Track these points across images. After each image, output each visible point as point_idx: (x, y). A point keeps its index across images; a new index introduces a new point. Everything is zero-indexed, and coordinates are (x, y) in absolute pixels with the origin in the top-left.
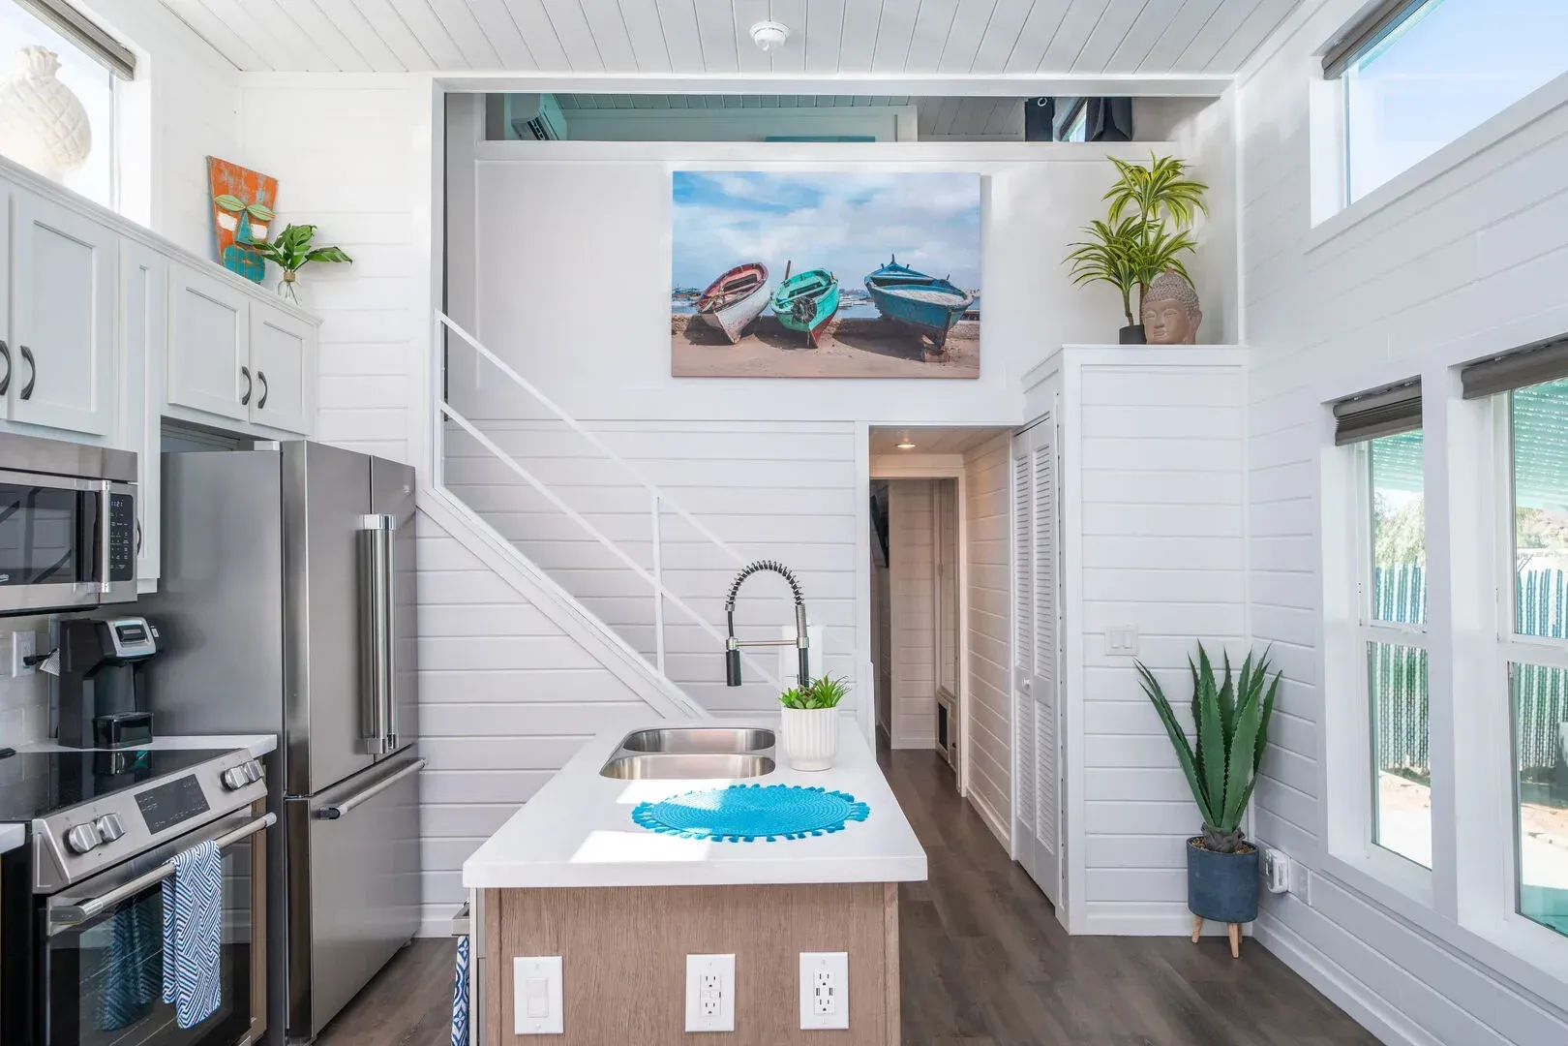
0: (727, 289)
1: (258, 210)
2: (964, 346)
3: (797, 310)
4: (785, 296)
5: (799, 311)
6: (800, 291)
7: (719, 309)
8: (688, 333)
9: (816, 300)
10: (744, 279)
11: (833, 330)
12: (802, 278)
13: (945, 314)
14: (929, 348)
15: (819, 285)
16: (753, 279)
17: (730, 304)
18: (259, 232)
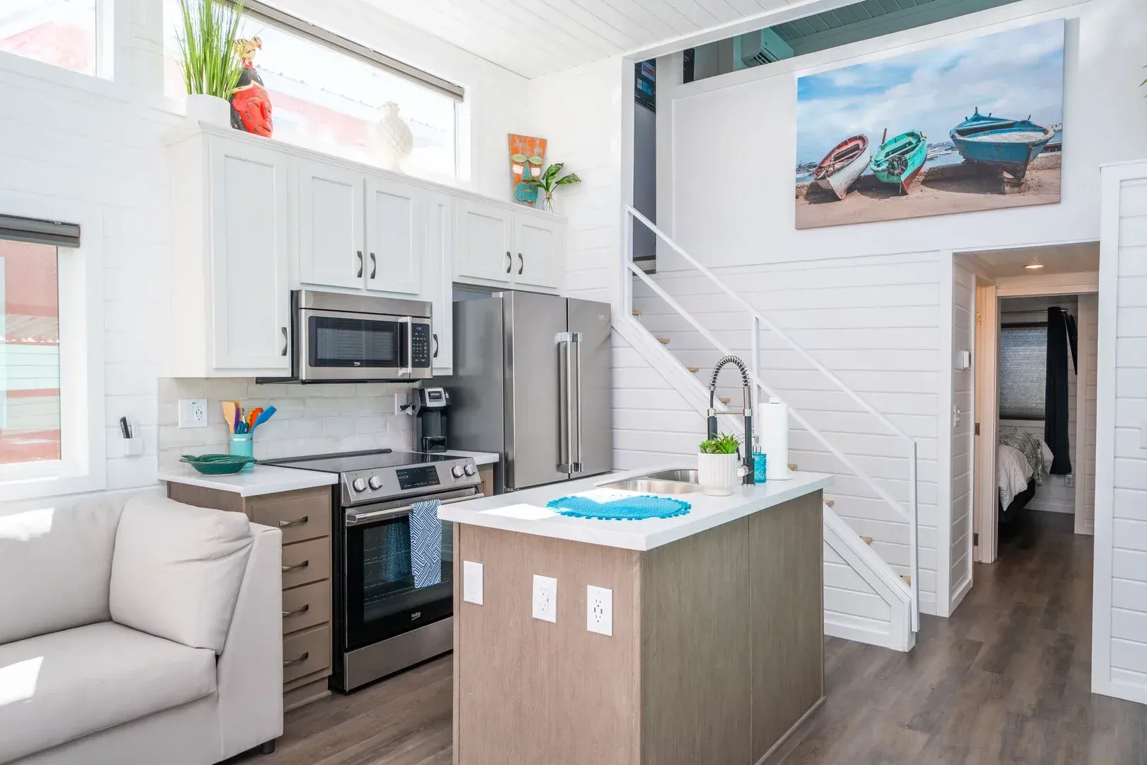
0: (836, 158)
1: (535, 160)
2: (1045, 176)
3: (892, 166)
4: (881, 157)
5: (893, 167)
6: (894, 151)
7: (829, 176)
8: (807, 197)
9: (907, 156)
10: (850, 148)
11: (921, 178)
12: (896, 141)
13: (1026, 151)
14: (1009, 182)
15: (910, 143)
16: (857, 147)
17: (839, 170)
18: (536, 172)
